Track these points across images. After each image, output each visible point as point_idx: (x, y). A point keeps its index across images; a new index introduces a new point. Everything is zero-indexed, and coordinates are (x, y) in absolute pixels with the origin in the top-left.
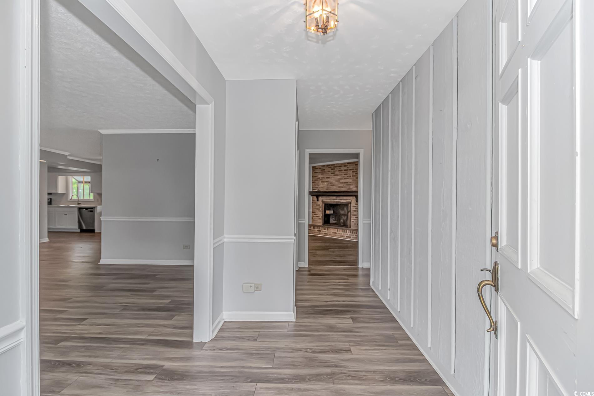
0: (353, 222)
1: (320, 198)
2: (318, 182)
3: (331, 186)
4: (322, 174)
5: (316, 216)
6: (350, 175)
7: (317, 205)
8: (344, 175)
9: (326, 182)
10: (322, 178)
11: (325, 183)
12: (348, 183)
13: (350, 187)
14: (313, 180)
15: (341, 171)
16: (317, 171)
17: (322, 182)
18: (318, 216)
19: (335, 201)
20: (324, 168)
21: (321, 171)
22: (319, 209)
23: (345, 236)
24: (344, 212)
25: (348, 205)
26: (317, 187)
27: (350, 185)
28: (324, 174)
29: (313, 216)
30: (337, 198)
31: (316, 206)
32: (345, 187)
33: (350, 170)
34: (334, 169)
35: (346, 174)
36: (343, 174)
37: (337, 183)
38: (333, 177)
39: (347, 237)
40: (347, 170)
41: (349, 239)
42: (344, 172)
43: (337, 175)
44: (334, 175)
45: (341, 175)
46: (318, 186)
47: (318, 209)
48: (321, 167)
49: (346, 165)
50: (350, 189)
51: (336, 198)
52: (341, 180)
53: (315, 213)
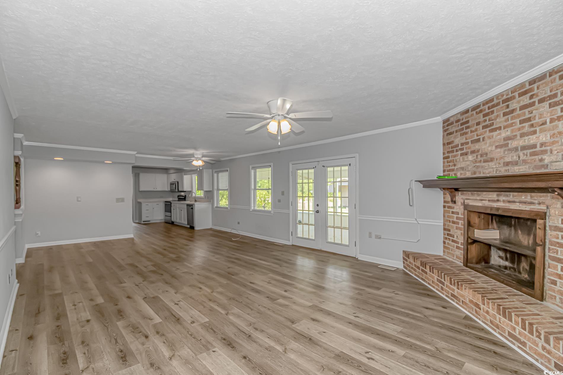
0: (554, 283)
1: (460, 197)
2: (455, 156)
3: (485, 161)
4: (462, 135)
5: (451, 238)
6: (541, 117)
7: (453, 213)
8: (521, 122)
9: (473, 152)
10: (462, 144)
11: (470, 157)
12: (534, 146)
13: (541, 160)
14: (444, 154)
15: (512, 111)
16: (452, 129)
17: (462, 155)
18: (455, 239)
19: (495, 205)
20: (464, 118)
21: (460, 127)
22: (458, 223)
23: (508, 329)
24: (531, 242)
25: (535, 221)
26: (453, 167)
27: (544, 152)
28: (466, 133)
29: (446, 238)
30: (502, 198)
31: (451, 215)
32: (525, 162)
33: (541, 101)
34: (493, 112)
35: (529, 119)
36: (518, 121)
37: (498, 153)
38: (489, 138)
39: (509, 334)
40: (533, 104)
41: (519, 347)
42: (519, 116)
43: (500, 128)
44: (492, 131)
45: (511, 125)
46: (455, 165)
47: (454, 222)
48: (459, 117)
49: (528, 87)
50: (543, 166)
51: (498, 195)
52: (510, 142)
53: (449, 230)
